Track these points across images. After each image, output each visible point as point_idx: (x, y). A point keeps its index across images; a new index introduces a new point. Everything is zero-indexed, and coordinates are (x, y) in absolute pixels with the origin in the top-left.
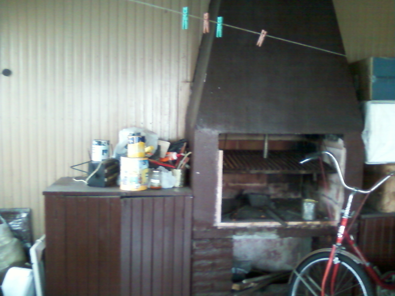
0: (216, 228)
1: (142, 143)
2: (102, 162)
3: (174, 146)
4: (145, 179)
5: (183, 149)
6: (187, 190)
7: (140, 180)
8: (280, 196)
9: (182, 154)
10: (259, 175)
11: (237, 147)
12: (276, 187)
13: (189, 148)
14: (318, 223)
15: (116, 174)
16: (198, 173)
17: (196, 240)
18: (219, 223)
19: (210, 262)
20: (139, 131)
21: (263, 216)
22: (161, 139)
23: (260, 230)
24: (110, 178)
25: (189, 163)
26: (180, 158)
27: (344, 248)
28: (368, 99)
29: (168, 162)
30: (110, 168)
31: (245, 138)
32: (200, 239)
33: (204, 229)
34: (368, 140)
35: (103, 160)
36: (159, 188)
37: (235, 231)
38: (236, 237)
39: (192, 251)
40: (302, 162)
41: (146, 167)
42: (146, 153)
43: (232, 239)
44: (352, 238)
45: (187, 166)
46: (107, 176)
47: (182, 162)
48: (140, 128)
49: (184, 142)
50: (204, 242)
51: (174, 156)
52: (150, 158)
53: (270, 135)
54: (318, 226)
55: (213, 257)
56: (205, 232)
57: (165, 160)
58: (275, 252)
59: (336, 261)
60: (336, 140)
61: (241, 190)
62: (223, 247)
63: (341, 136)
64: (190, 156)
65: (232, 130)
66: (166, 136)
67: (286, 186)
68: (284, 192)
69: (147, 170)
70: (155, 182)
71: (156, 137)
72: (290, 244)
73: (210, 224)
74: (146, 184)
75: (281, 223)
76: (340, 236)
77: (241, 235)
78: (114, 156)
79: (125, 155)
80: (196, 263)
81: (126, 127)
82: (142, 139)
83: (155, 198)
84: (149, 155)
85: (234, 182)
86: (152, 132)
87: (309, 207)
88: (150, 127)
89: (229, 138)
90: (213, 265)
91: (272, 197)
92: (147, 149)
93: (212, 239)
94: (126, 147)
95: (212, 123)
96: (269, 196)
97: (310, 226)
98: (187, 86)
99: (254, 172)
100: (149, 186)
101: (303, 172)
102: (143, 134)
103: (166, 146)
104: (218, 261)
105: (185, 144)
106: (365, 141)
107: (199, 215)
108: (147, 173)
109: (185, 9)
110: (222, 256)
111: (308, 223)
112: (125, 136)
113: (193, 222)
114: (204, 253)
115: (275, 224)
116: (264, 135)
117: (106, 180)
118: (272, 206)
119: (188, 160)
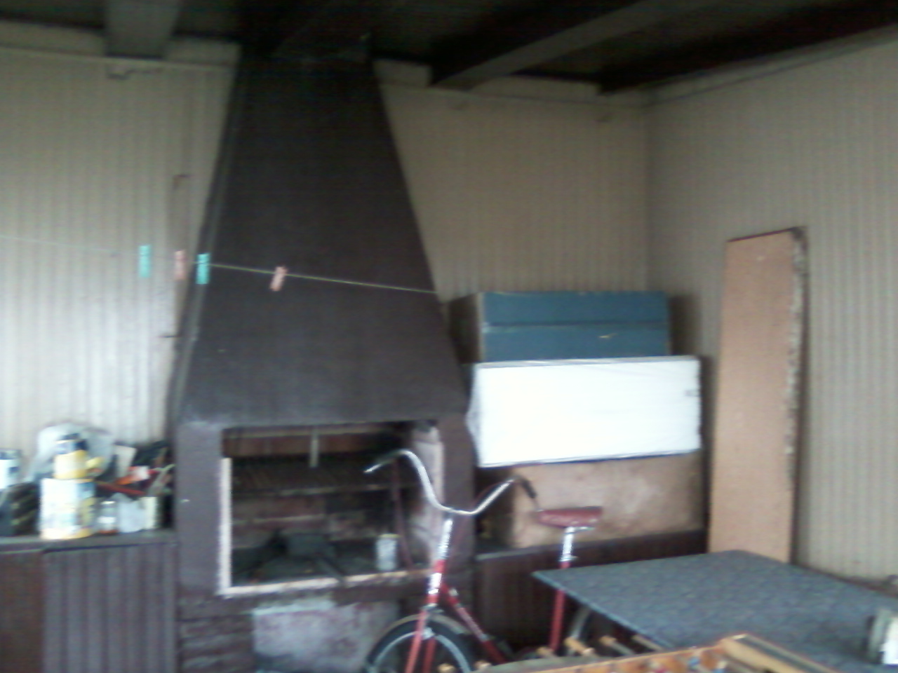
0: (220, 598)
1: (80, 452)
2: (9, 490)
3: (144, 455)
4: (88, 517)
5: (159, 458)
6: (167, 534)
7: (79, 520)
8: (350, 535)
9: (157, 469)
10: (310, 500)
11: (268, 451)
12: (342, 519)
13: (169, 458)
14: (401, 574)
15: (32, 512)
16: (186, 501)
17: (186, 621)
18: (227, 588)
19: (213, 660)
20: (77, 430)
21: (309, 571)
22: (119, 443)
23: (301, 595)
24: (24, 518)
25: (171, 485)
26: (154, 476)
27: (441, 611)
28: (478, 361)
29: (130, 486)
30: (24, 500)
31: (281, 434)
32: (194, 620)
33: (199, 602)
34: (478, 428)
35: (11, 486)
36: (114, 533)
37: (257, 600)
38: (259, 612)
39: (180, 642)
40: (370, 470)
41: (89, 494)
42: (91, 470)
43: (250, 616)
44: (453, 593)
45: (167, 491)
46: (18, 514)
47: (158, 484)
48: (79, 424)
49: (160, 447)
50: (200, 624)
51: (142, 473)
52: (99, 478)
53: (321, 427)
54: (403, 579)
55: (218, 651)
56: (201, 606)
57: (125, 482)
58: (345, 642)
59: (428, 633)
60: (427, 431)
61: (277, 529)
62: (236, 631)
63: (433, 423)
64: (171, 472)
65: (246, 420)
66: (130, 436)
67: (359, 516)
68: (358, 527)
69: (91, 502)
70: (107, 522)
71: (107, 440)
72: (372, 623)
73: (209, 592)
74: (90, 526)
75: (338, 579)
76: (433, 591)
77: (268, 607)
78: (29, 479)
79: (50, 475)
80: (189, 664)
81: (51, 424)
82: (82, 446)
83: (109, 550)
84: (96, 474)
85: (262, 515)
86: (102, 431)
87: (386, 547)
88: (97, 422)
89: (247, 435)
90: (219, 665)
91: (335, 539)
92: (92, 463)
93: (215, 619)
94: (51, 460)
95: (208, 411)
96: (327, 536)
97: (389, 579)
98: (168, 345)
99: (287, 492)
100: (95, 530)
101: (374, 487)
102: (85, 436)
103: (127, 454)
104: (227, 657)
105: (163, 451)
106: (472, 430)
107: (190, 577)
108: (92, 506)
109: (144, 249)
110: (233, 647)
111: (387, 575)
112: (49, 440)
113: (180, 591)
114: (200, 644)
115: (327, 582)
116: (311, 428)
117: (16, 522)
118: (330, 552)
119: (168, 479)
